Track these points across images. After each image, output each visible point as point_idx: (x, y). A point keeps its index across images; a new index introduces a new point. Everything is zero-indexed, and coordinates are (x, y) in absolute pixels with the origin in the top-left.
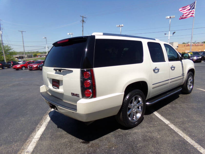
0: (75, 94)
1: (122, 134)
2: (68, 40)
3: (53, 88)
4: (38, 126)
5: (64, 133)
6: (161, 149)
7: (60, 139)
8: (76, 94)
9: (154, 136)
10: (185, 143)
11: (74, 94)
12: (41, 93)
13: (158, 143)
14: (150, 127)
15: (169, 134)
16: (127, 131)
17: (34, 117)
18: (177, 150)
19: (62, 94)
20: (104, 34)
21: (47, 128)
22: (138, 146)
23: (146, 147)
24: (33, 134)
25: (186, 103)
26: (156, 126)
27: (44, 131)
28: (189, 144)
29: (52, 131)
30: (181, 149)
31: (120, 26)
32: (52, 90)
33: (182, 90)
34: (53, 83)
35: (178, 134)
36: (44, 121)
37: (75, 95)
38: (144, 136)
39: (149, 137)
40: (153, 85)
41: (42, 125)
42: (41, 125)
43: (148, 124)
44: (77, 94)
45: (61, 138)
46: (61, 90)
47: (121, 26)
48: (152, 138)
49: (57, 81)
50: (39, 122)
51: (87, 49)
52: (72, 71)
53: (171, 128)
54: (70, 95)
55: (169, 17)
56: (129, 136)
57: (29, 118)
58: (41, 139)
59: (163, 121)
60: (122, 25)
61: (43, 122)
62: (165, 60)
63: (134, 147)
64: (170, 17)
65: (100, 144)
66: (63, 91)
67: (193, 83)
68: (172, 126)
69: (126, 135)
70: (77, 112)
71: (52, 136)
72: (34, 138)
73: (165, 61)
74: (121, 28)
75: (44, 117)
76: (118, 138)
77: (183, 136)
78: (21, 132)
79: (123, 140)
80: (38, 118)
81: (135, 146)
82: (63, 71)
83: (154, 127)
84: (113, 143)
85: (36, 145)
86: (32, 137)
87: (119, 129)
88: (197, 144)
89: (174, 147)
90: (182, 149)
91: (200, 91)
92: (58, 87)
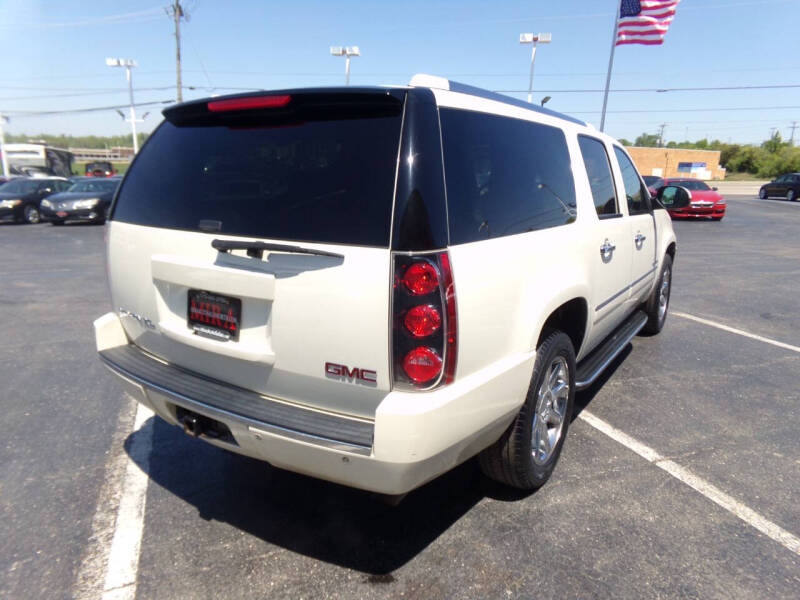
0: (351, 370)
1: (508, 520)
2: (286, 98)
3: (196, 333)
4: (98, 517)
5: (251, 542)
6: (686, 570)
7: (249, 577)
8: (356, 370)
9: (633, 520)
10: (752, 534)
11: (345, 368)
12: (105, 357)
13: (663, 548)
14: (601, 478)
15: (681, 504)
16: (521, 505)
17: (56, 471)
18: (740, 570)
19: (262, 369)
20: (455, 87)
21: (153, 525)
22: (597, 567)
23: (629, 572)
24: (90, 565)
25: (669, 370)
26: (619, 475)
27: (144, 543)
28: (766, 539)
29: (184, 538)
30: (752, 564)
31: (344, 52)
32: (188, 343)
34: (194, 310)
35: (709, 502)
36: (123, 490)
37: (351, 375)
38: (596, 521)
39: (619, 524)
40: (596, 310)
41: (117, 508)
42: (115, 511)
43: (584, 464)
44: (360, 367)
45: (249, 572)
46: (251, 344)
47: (348, 52)
48: (631, 529)
49: (224, 301)
50: (96, 497)
52: (338, 259)
53: (675, 478)
54: (321, 373)
55: (529, 37)
56: (542, 530)
57: (30, 479)
58: (146, 585)
59: (630, 450)
60: (356, 50)
61: (117, 496)
63: (583, 574)
64: (535, 40)
65: (442, 581)
66: (273, 354)
67: (667, 295)
68: (669, 467)
69: (525, 520)
70: (372, 456)
71: (196, 563)
72: (106, 587)
73: (621, 216)
74: (348, 60)
75: (107, 466)
76: (501, 540)
77: (727, 507)
78: (13, 560)
79: (526, 550)
80: (78, 474)
81: (589, 573)
83: (611, 475)
84: (496, 569)
86: (89, 583)
87: (487, 500)
88: (789, 535)
89: (724, 556)
90: (753, 561)
91: (687, 323)
92: (232, 331)
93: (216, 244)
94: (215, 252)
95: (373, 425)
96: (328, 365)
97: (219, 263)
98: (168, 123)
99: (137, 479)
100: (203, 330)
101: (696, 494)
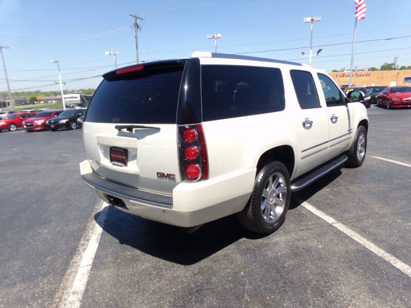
0: (166, 175)
1: (252, 246)
2: (142, 67)
3: (113, 164)
4: (82, 242)
5: (138, 252)
6: (329, 267)
7: (135, 264)
8: (168, 174)
9: (311, 247)
10: (368, 254)
11: (164, 174)
12: (84, 177)
13: (321, 258)
14: (302, 230)
15: (338, 241)
16: (260, 241)
17: (68, 226)
18: (356, 268)
19: (135, 177)
20: (215, 55)
21: (102, 245)
22: (286, 265)
23: (301, 267)
24: (76, 259)
25: (358, 183)
26: (311, 229)
27: (97, 251)
28: (376, 256)
29: (113, 250)
30: (363, 266)
31: (214, 37)
32: (111, 168)
33: (348, 159)
34: (112, 155)
35: (353, 241)
36: (92, 233)
37: (166, 177)
38: (293, 247)
39: (304, 248)
40: (302, 152)
41: (89, 239)
42: (88, 240)
43: (296, 225)
44: (169, 173)
45: (136, 262)
46: (132, 167)
48: (308, 250)
49: (122, 150)
50: (82, 235)
51: (188, 85)
52: (158, 130)
53: (340, 230)
54: (155, 177)
55: (309, 19)
56: (266, 250)
57: (59, 229)
58: (96, 266)
59: (322, 219)
60: (219, 35)
61: (90, 235)
62: (321, 105)
63: (279, 267)
64: (312, 20)
65: (214, 268)
66: (138, 170)
67: (365, 146)
68: (340, 227)
69: (259, 247)
70: (173, 209)
71: (116, 259)
72: (80, 266)
73: (321, 107)
74: (216, 41)
75: (88, 224)
76: (246, 254)
77: (362, 243)
78: (49, 256)
79: (255, 257)
80: (76, 227)
81: (282, 267)
82: (136, 130)
83: (308, 229)
84: (240, 265)
85: (88, 279)
86: (75, 265)
87: (244, 239)
88: (389, 255)
89: (350, 262)
90: (365, 265)
91: (377, 162)
92: (125, 162)
93: (116, 127)
94: (117, 131)
95: (172, 197)
96: (158, 173)
97: (119, 135)
98: (105, 81)
99: (99, 230)
100: (115, 163)
101: (347, 237)
